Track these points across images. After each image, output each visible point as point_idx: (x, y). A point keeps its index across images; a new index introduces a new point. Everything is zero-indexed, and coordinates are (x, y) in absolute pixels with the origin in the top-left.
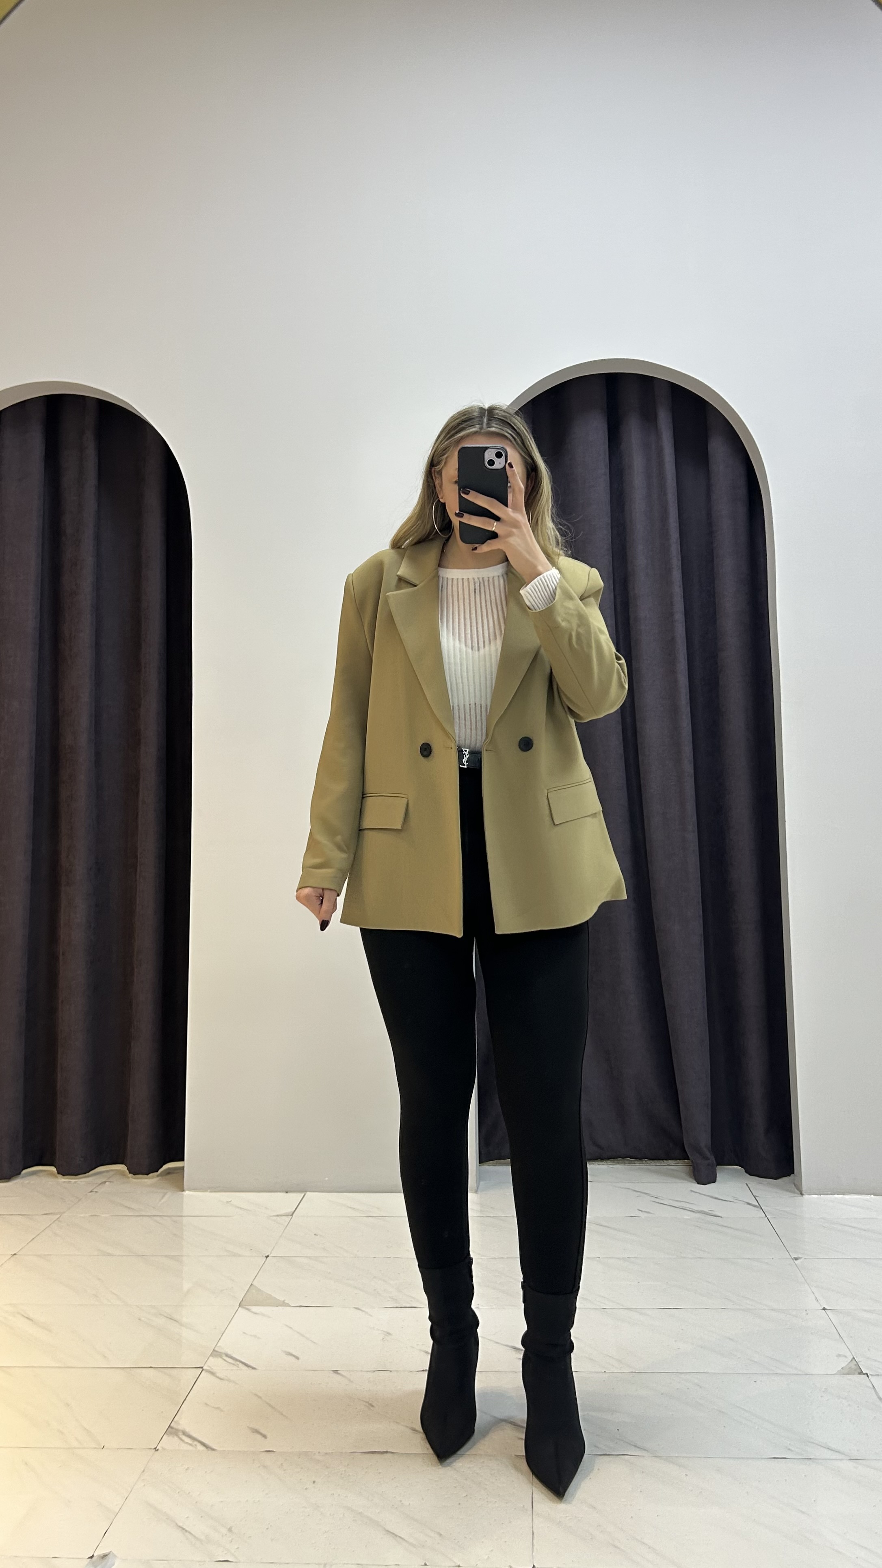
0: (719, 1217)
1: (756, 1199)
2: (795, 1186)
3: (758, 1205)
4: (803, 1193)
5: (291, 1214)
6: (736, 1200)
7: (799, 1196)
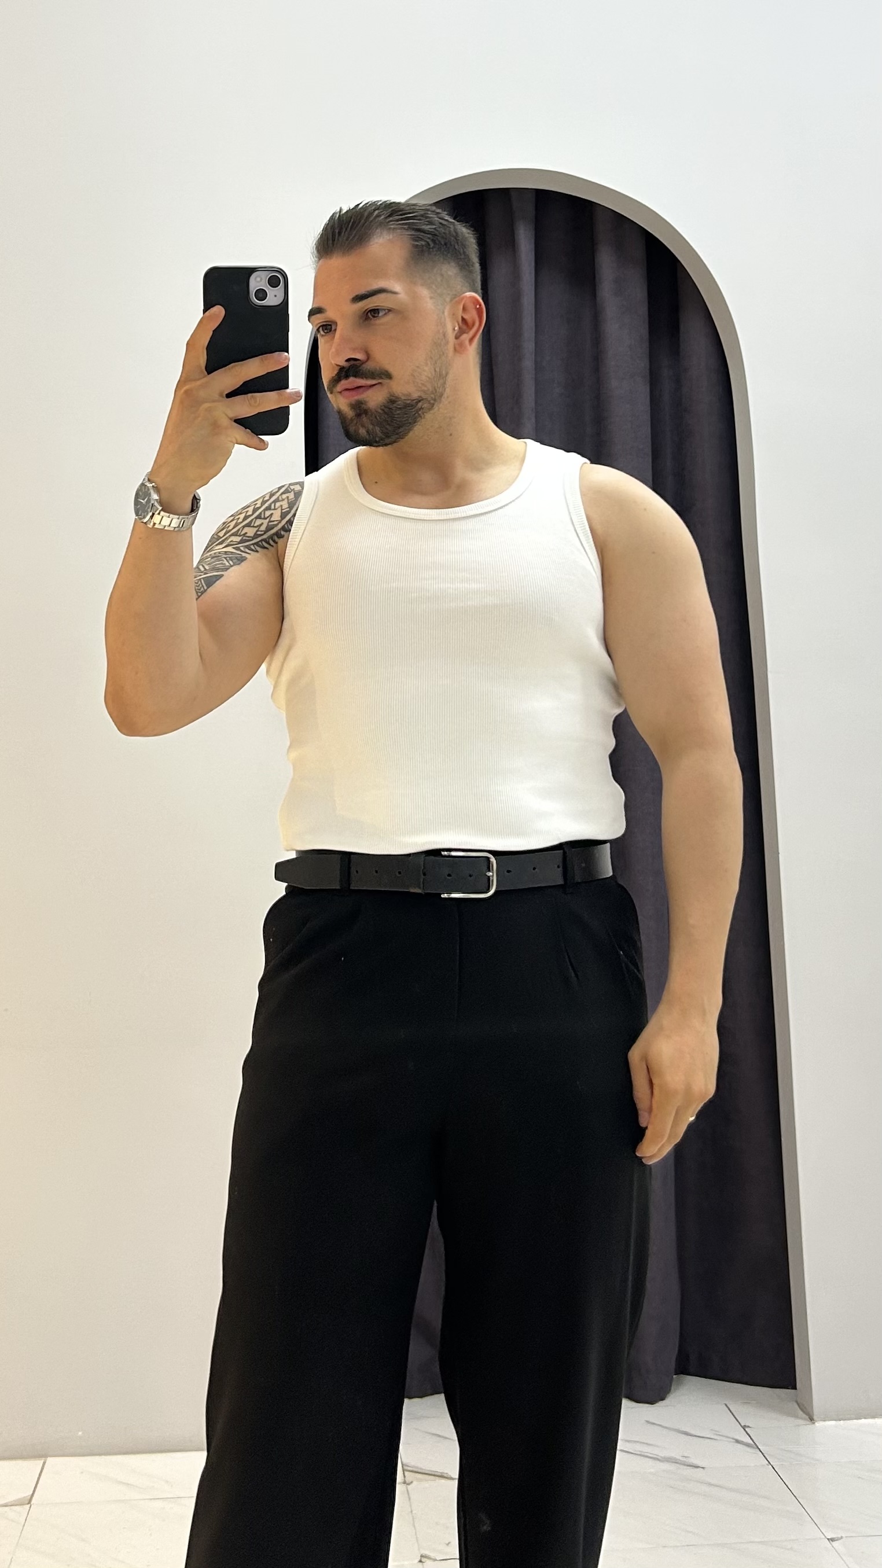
0: (697, 1467)
1: (745, 1430)
2: (798, 1404)
3: (748, 1440)
4: (815, 1418)
5: (27, 1502)
6: (717, 1435)
7: (808, 1423)
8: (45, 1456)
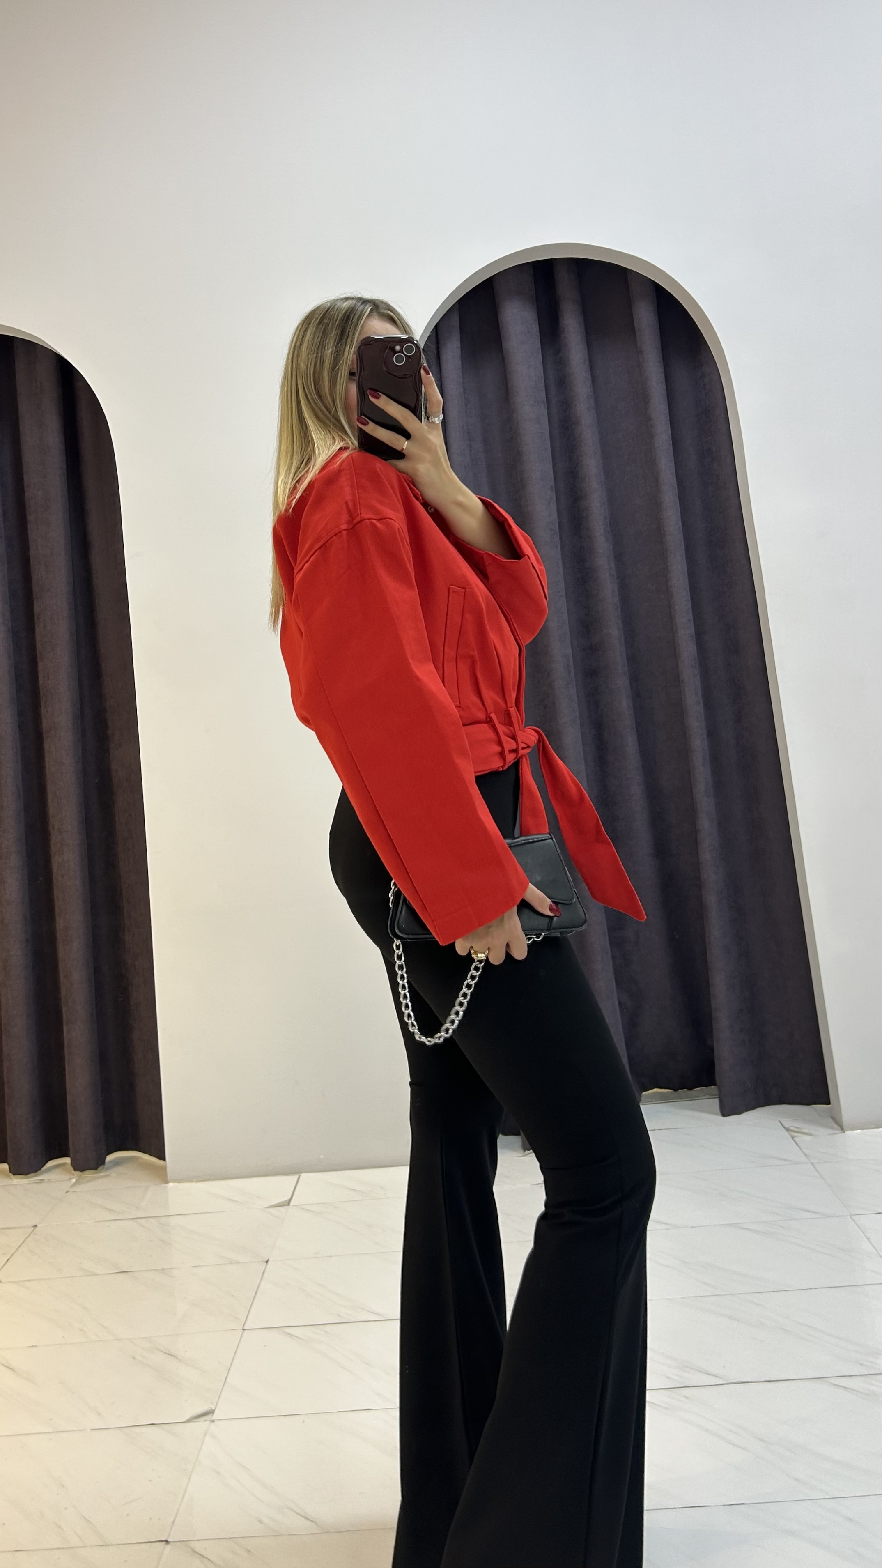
2: (832, 1117)
4: (844, 1128)
5: (287, 1204)
7: (840, 1132)
8: (301, 1172)
